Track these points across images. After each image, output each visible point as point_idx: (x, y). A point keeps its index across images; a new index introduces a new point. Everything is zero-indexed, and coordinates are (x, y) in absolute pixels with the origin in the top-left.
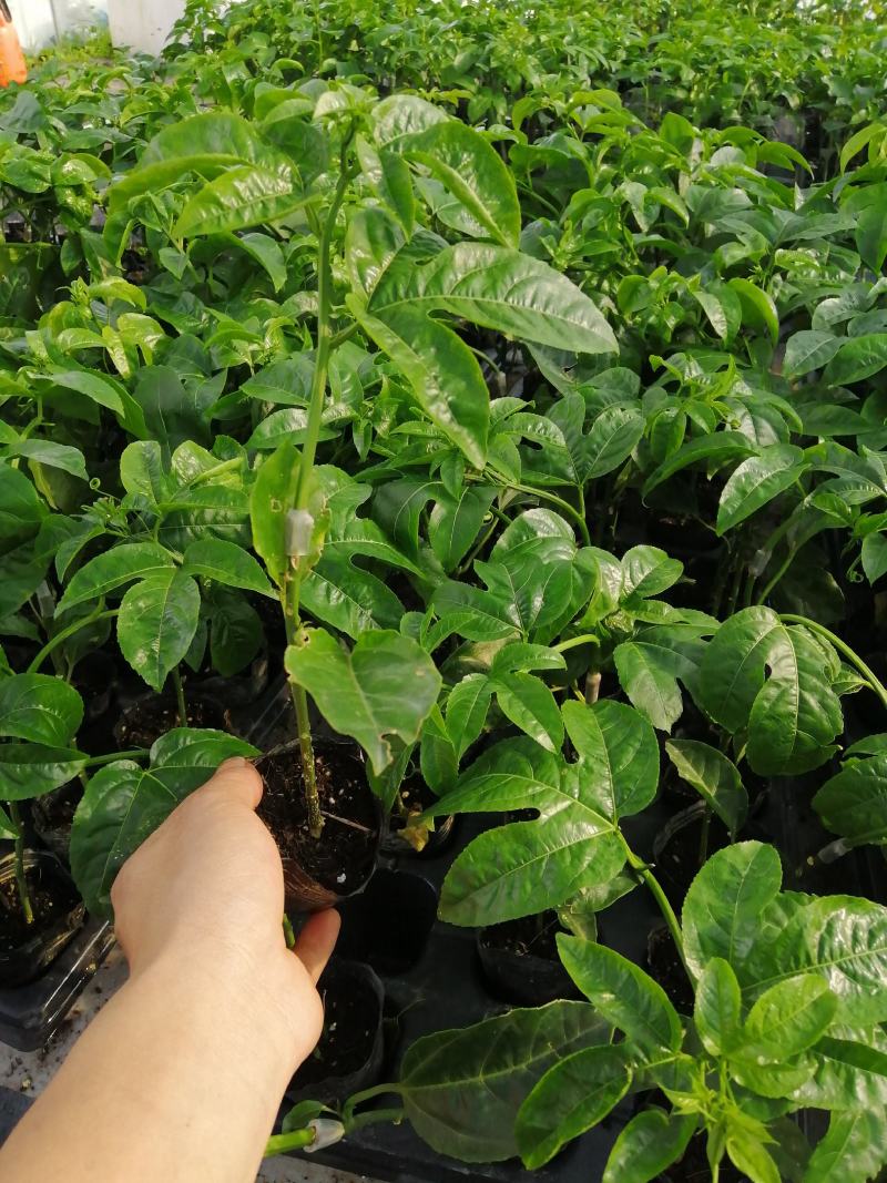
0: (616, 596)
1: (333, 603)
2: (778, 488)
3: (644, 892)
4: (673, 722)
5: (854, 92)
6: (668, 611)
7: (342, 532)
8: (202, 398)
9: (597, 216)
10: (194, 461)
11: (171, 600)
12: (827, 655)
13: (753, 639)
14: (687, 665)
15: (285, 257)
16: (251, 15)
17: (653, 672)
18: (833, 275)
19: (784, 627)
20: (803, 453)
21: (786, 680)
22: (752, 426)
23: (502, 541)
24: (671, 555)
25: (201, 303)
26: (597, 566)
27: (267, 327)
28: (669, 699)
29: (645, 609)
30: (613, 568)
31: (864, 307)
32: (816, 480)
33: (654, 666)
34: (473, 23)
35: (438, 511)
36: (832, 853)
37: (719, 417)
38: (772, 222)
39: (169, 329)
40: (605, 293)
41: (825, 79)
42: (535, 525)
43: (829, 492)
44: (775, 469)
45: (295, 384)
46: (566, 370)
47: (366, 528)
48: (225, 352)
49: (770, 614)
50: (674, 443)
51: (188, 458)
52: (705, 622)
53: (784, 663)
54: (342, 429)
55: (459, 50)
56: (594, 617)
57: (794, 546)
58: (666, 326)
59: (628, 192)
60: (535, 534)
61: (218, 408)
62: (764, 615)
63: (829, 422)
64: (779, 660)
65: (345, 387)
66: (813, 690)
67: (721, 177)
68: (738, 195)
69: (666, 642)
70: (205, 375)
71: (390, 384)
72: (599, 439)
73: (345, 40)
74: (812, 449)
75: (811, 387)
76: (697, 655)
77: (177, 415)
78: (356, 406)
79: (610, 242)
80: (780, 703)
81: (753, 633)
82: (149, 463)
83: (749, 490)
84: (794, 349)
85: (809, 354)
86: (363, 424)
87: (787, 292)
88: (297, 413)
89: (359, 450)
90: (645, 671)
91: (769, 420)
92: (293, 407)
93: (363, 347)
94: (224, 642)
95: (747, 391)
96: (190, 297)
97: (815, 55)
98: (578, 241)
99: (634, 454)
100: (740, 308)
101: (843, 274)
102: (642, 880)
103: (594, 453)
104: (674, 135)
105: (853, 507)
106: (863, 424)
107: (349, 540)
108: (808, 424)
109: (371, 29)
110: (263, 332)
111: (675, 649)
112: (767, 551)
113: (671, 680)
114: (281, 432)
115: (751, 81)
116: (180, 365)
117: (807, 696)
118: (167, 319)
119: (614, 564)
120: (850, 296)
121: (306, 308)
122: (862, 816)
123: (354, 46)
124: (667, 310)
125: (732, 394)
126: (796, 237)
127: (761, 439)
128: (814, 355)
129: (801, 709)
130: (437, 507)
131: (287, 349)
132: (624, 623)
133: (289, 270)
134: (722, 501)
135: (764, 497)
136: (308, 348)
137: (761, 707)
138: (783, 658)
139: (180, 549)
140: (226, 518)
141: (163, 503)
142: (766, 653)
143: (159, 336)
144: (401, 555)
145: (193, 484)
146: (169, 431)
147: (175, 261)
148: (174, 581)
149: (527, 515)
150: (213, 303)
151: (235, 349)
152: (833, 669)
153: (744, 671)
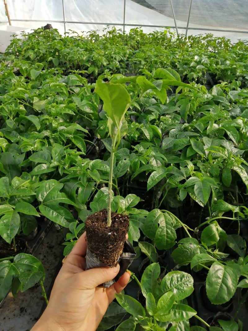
0: (124, 207)
1: (54, 216)
2: (161, 178)
4: (138, 239)
5: (184, 67)
6: (137, 211)
7: (56, 197)
8: (19, 161)
11: (12, 219)
12: (172, 220)
14: (141, 224)
15: (40, 121)
16: (29, 45)
17: (133, 226)
18: (174, 122)
19: (162, 213)
20: (166, 169)
21: (163, 227)
22: (155, 162)
23: (96, 196)
24: (137, 196)
25: (18, 133)
26: (119, 200)
27: (36, 142)
28: (137, 233)
29: (131, 210)
30: (123, 201)
31: (181, 131)
32: (170, 176)
33: (133, 225)
34: (88, 48)
35: (80, 190)
36: (177, 267)
37: (147, 160)
38: (160, 108)
39: (9, 141)
41: (176, 64)
42: (104, 191)
43: (173, 179)
44: (160, 174)
45: (43, 157)
47: (62, 195)
48: (24, 148)
49: (159, 211)
50: (137, 167)
51: (16, 181)
52: (146, 212)
53: (162, 222)
54: (56, 168)
55: (85, 56)
57: (167, 190)
58: (135, 137)
60: (104, 194)
61: (23, 163)
62: (157, 211)
63: (174, 160)
65: (56, 157)
66: (169, 229)
67: (149, 95)
68: (153, 100)
69: (136, 218)
70: (19, 154)
71: (68, 156)
72: (120, 167)
73: (55, 53)
74: (170, 167)
75: (168, 152)
76: (143, 221)
77: (12, 165)
78: (59, 162)
80: (162, 232)
81: (155, 216)
82: (6, 183)
83: (154, 179)
84: (165, 143)
86: (61, 166)
87: (164, 126)
88: (44, 165)
89: (60, 173)
90: (131, 227)
91: (159, 160)
92: (43, 163)
93: (61, 144)
94: (26, 226)
95: (154, 154)
96: (14, 132)
97: (174, 57)
99: (129, 170)
100: (152, 132)
101: (177, 121)
103: (119, 171)
105: (177, 182)
106: (181, 160)
107: (58, 199)
108: (168, 160)
109: (61, 50)
110: (35, 143)
111: (139, 220)
112: (161, 192)
113: (138, 228)
114: (40, 170)
115: (159, 64)
116: (12, 151)
117: (168, 230)
118: (8, 138)
119: (123, 200)
120: (178, 128)
121: (46, 135)
122: (182, 259)
123: (57, 54)
124: (135, 133)
125: (151, 154)
126: (166, 113)
127: (158, 165)
128: (169, 144)
129: (167, 234)
130: (80, 188)
131: (41, 145)
132: (127, 213)
133: (41, 125)
134: (148, 182)
135: (158, 181)
136: (47, 145)
137: (158, 234)
138: (162, 221)
139: (14, 204)
140: (26, 195)
141: (10, 194)
142: (158, 220)
143: (7, 144)
144: (71, 201)
145: (18, 188)
146: (10, 169)
147: (10, 123)
148: (13, 214)
149: (102, 189)
150: (21, 133)
151: (27, 147)
152: (174, 223)
153: (154, 225)
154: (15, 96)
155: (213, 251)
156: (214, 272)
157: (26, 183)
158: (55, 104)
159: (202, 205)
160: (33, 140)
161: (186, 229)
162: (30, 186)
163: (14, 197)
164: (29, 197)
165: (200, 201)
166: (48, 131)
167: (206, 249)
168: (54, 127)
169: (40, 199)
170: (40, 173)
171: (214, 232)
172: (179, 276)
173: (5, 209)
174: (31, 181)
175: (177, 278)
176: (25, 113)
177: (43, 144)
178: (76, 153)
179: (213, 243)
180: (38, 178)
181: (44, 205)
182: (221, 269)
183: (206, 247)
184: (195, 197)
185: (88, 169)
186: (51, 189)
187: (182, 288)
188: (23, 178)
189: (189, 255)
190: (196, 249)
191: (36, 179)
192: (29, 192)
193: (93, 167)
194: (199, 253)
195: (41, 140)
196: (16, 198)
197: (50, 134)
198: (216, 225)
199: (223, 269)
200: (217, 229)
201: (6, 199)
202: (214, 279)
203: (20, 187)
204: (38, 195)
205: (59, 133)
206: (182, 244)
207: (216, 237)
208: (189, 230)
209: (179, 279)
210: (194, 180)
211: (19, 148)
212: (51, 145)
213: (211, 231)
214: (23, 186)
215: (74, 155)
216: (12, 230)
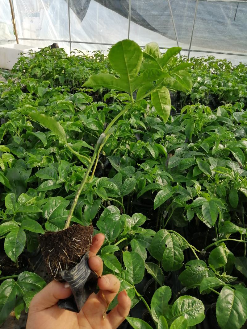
0: (130, 227)
2: (168, 198)
3: (141, 302)
4: (145, 260)
6: (143, 230)
7: (62, 214)
8: (25, 177)
9: (124, 127)
10: (24, 198)
11: (18, 237)
12: (180, 240)
13: (163, 238)
14: (148, 244)
15: (47, 138)
16: (36, 63)
18: (180, 141)
19: (169, 234)
20: (173, 188)
21: (171, 248)
22: (161, 180)
23: (102, 215)
24: (144, 215)
25: (24, 149)
26: (126, 219)
27: (43, 158)
28: (144, 254)
29: (138, 230)
31: (186, 150)
32: (177, 195)
33: (140, 245)
34: (94, 67)
35: (86, 208)
36: (183, 291)
37: (153, 179)
38: (165, 128)
39: (15, 157)
40: (127, 144)
42: (110, 210)
43: (179, 198)
44: (166, 193)
45: (50, 173)
46: (118, 165)
47: (68, 212)
48: (31, 164)
50: (144, 186)
51: (23, 198)
52: (152, 232)
53: (170, 244)
54: (62, 185)
55: (90, 74)
56: (125, 233)
57: (173, 209)
58: (141, 155)
59: (131, 121)
60: (110, 212)
61: (29, 180)
62: (165, 231)
63: (179, 179)
64: (169, 243)
65: (62, 173)
66: (177, 250)
67: (154, 115)
68: (158, 119)
69: (143, 238)
70: (25, 169)
71: (74, 173)
72: (126, 185)
73: (61, 71)
74: (176, 186)
75: (174, 170)
76: (150, 241)
77: (18, 181)
78: (66, 178)
79: (128, 133)
80: (170, 254)
81: (163, 236)
82: (12, 199)
83: (161, 198)
84: (171, 162)
85: (174, 162)
86: (67, 183)
87: (169, 145)
88: (50, 181)
89: (66, 190)
90: (138, 247)
91: (165, 179)
92: (49, 180)
93: (67, 161)
94: (30, 244)
95: (160, 172)
96: (21, 148)
98: (120, 133)
99: (135, 188)
100: (158, 151)
101: (182, 141)
102: (141, 299)
103: (125, 189)
104: (143, 103)
105: (184, 202)
106: (187, 179)
107: (64, 216)
108: (174, 179)
109: (67, 68)
110: (41, 160)
111: (146, 240)
112: (167, 211)
113: (144, 249)
114: (46, 186)
116: (19, 167)
117: (176, 251)
118: (15, 154)
119: (130, 219)
120: (183, 147)
121: (52, 151)
122: (189, 281)
123: (63, 72)
124: (141, 151)
125: (157, 173)
126: (171, 132)
127: (164, 184)
128: (175, 163)
129: (174, 255)
130: (86, 206)
131: (47, 162)
132: (133, 233)
133: (48, 141)
134: (155, 201)
135: (164, 200)
136: (53, 161)
137: (165, 255)
138: (170, 242)
139: (20, 221)
140: (32, 212)
141: (16, 211)
142: (166, 241)
143: (13, 159)
144: (77, 219)
145: (24, 205)
146: (15, 185)
147: (17, 139)
148: (19, 231)
149: (108, 207)
150: (27, 149)
151: (34, 163)
152: (181, 244)
153: (161, 246)
154: (23, 113)
155: (221, 274)
156: (224, 297)
157: (33, 200)
158: (62, 121)
159: (209, 226)
160: (39, 156)
161: (193, 250)
162: (36, 203)
163: (21, 214)
164: (35, 214)
165: (208, 222)
166: (55, 147)
167: (214, 272)
168: (60, 143)
169: (46, 216)
170: (46, 190)
171: (222, 254)
172: (190, 301)
173: (11, 226)
174: (37, 198)
175: (189, 303)
176: (32, 130)
177: (49, 161)
178: (82, 170)
179: (221, 266)
180: (44, 195)
181: (50, 222)
182: (231, 294)
183: (214, 270)
184: (202, 218)
185: (95, 186)
186: (57, 206)
187: (193, 314)
188: (29, 194)
189: (197, 277)
190: (204, 272)
191: (42, 195)
192: (36, 209)
193: (100, 185)
194: (208, 276)
195: (48, 157)
196: (22, 214)
197: (56, 150)
198: (224, 247)
199: (233, 293)
200: (225, 252)
201: (12, 215)
202: (224, 305)
203: (27, 204)
204: (44, 212)
205: (66, 150)
206: (190, 266)
207: (224, 259)
208: (196, 252)
209: (191, 305)
210: (201, 200)
211: (26, 164)
212: (57, 162)
213: (219, 253)
214: (29, 203)
215: (81, 172)
216: (18, 248)
